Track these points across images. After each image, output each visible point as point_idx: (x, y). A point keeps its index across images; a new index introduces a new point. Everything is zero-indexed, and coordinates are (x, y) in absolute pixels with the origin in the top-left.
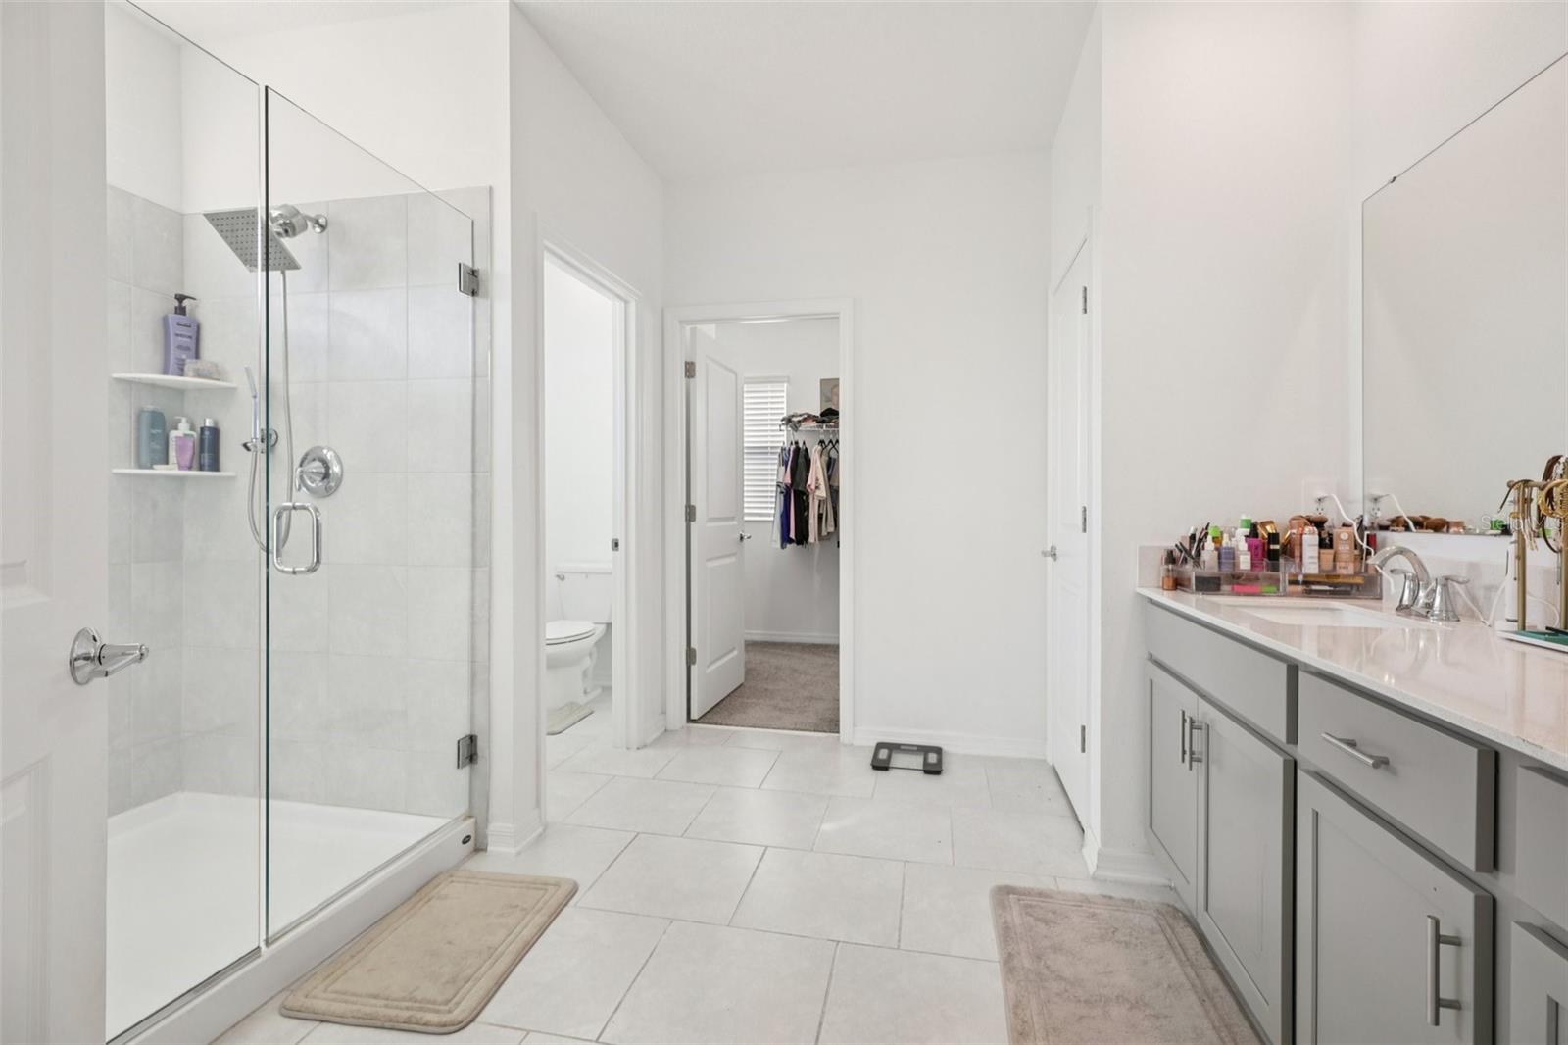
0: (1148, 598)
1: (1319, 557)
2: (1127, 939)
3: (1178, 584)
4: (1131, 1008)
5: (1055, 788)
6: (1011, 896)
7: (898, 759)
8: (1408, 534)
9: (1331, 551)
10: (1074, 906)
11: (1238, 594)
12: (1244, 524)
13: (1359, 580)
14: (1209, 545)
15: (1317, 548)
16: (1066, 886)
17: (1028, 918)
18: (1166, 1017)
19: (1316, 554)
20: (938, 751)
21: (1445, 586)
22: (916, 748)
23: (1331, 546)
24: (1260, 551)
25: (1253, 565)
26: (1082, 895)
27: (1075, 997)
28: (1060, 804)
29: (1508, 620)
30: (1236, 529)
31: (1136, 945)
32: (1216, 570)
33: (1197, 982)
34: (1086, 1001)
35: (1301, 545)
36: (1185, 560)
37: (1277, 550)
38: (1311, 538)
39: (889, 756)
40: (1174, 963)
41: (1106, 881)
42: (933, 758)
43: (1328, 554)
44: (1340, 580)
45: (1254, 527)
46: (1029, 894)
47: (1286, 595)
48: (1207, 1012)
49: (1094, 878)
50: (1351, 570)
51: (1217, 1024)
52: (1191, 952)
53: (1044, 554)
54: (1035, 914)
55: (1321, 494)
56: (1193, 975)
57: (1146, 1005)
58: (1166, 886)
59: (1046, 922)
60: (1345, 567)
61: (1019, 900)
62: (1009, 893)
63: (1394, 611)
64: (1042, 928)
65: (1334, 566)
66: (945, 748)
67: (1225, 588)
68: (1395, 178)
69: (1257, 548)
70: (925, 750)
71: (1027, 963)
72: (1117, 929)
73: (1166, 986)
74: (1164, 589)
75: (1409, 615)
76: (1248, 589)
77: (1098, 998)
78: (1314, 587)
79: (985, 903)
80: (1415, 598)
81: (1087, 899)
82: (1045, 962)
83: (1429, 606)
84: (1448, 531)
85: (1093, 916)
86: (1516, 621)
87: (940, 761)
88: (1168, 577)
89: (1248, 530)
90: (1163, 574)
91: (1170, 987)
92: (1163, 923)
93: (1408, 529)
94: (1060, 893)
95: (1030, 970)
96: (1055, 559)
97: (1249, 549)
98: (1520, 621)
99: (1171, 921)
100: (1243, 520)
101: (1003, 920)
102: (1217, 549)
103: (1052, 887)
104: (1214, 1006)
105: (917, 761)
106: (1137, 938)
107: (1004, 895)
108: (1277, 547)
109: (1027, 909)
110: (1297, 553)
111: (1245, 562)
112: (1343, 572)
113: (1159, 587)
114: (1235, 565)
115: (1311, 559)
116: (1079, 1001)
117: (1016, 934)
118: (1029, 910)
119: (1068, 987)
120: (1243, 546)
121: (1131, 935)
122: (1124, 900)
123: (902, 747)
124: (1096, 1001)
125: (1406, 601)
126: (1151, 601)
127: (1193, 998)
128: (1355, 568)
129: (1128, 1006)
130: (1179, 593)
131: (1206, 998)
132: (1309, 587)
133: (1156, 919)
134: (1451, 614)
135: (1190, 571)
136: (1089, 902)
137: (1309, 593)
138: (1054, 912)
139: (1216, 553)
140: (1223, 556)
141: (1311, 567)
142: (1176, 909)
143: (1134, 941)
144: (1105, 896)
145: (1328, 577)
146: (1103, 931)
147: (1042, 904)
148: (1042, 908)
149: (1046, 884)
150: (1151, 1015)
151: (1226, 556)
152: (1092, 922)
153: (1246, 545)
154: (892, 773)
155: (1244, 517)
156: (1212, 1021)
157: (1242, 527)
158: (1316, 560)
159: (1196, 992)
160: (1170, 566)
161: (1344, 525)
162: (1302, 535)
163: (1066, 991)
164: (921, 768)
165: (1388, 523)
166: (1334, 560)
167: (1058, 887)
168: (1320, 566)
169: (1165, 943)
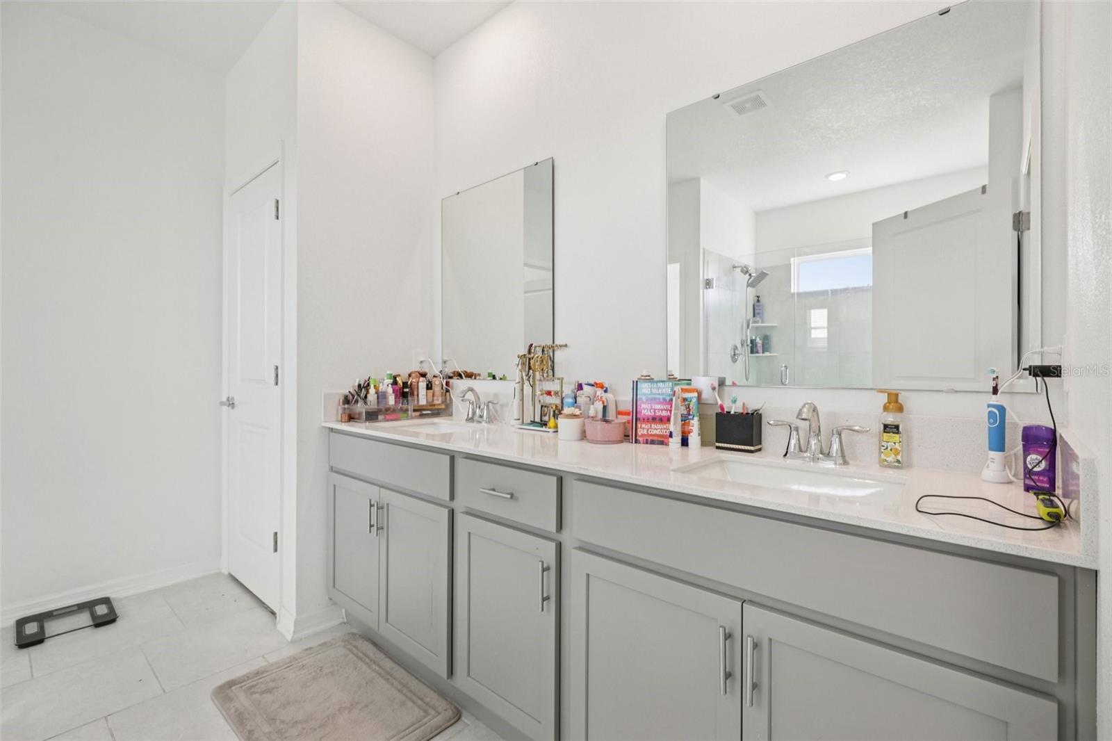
0: (329, 428)
1: (427, 395)
2: (331, 669)
3: (351, 418)
4: (350, 712)
5: (237, 591)
6: (233, 688)
7: (52, 627)
8: (462, 380)
9: (431, 391)
10: (287, 668)
11: (388, 420)
12: (389, 377)
13: (443, 406)
14: (372, 390)
15: (425, 389)
16: (273, 658)
17: (254, 696)
18: (371, 702)
19: (425, 393)
20: (106, 601)
21: (488, 406)
22: (76, 608)
23: (431, 388)
24: (398, 393)
25: (396, 402)
26: (290, 657)
27: (311, 729)
28: (246, 601)
29: (516, 420)
30: (384, 380)
31: (338, 670)
32: (376, 407)
33: (381, 671)
34: (320, 727)
35: (418, 388)
36: (357, 401)
37: (407, 392)
38: (422, 384)
39: (42, 628)
40: (364, 667)
41: (301, 639)
42: (101, 610)
43: (430, 392)
44: (436, 407)
45: (395, 378)
46: (248, 678)
47: (412, 418)
48: (392, 684)
49: (293, 642)
50: (440, 402)
51: (399, 687)
52: (371, 655)
53: (222, 404)
54: (259, 691)
55: (422, 359)
56: (377, 668)
57: (357, 703)
58: (341, 624)
59: (269, 691)
60: (438, 400)
61: (241, 687)
62: (231, 687)
63: (465, 421)
64: (268, 697)
65: (433, 399)
66: (112, 596)
67: (380, 417)
68: (458, 193)
69: (397, 391)
70: (89, 606)
71: (266, 729)
72: (322, 667)
73: (365, 685)
74: (342, 422)
75: (473, 422)
76: (394, 416)
77: (326, 719)
78: (424, 412)
79: (211, 708)
80: (474, 413)
81: (294, 658)
82: (280, 719)
83: (481, 417)
84: (475, 378)
85: (303, 666)
86: (519, 419)
87: (112, 610)
88: (344, 413)
89: (392, 381)
90: (340, 411)
91: (367, 683)
92: (349, 646)
93: (461, 377)
94: (272, 665)
95: (270, 732)
96: (233, 408)
97: (394, 392)
98: (521, 419)
99: (354, 643)
100: (388, 374)
101: (233, 710)
102: (377, 393)
103: (264, 664)
104: (394, 678)
105: (84, 618)
106: (337, 666)
107: (224, 693)
108: (407, 390)
109: (250, 691)
110: (416, 393)
111: (391, 400)
112: (436, 402)
113: (338, 421)
114: (387, 403)
115: (423, 397)
116: (315, 729)
117: (249, 714)
118: (253, 690)
119: (304, 726)
120: (390, 390)
121: (332, 666)
122: (320, 645)
123: (55, 613)
124: (326, 721)
125: (470, 416)
126: (331, 430)
127: (382, 682)
128: (442, 399)
129: (347, 712)
130: (351, 423)
131: (387, 676)
132: (421, 412)
133: (344, 646)
134: (491, 420)
135: (360, 408)
136: (296, 660)
137: (422, 416)
138: (273, 681)
139: (376, 395)
140: (380, 397)
141: (423, 401)
142: (354, 634)
143: (336, 668)
144: (306, 650)
145: (431, 405)
146: (314, 674)
147: (261, 680)
148: (261, 683)
149: (258, 664)
150: (362, 708)
151: (381, 396)
152: (304, 672)
153: (392, 390)
154: (48, 644)
155: (388, 372)
156: (396, 688)
157: (388, 379)
158: (425, 397)
159: (383, 677)
160: (346, 406)
161: (434, 376)
162: (418, 383)
163: (303, 729)
164: (91, 623)
165: (452, 375)
166: (433, 396)
167: (268, 662)
168: (427, 400)
169: (355, 658)
